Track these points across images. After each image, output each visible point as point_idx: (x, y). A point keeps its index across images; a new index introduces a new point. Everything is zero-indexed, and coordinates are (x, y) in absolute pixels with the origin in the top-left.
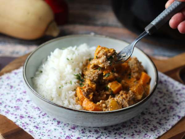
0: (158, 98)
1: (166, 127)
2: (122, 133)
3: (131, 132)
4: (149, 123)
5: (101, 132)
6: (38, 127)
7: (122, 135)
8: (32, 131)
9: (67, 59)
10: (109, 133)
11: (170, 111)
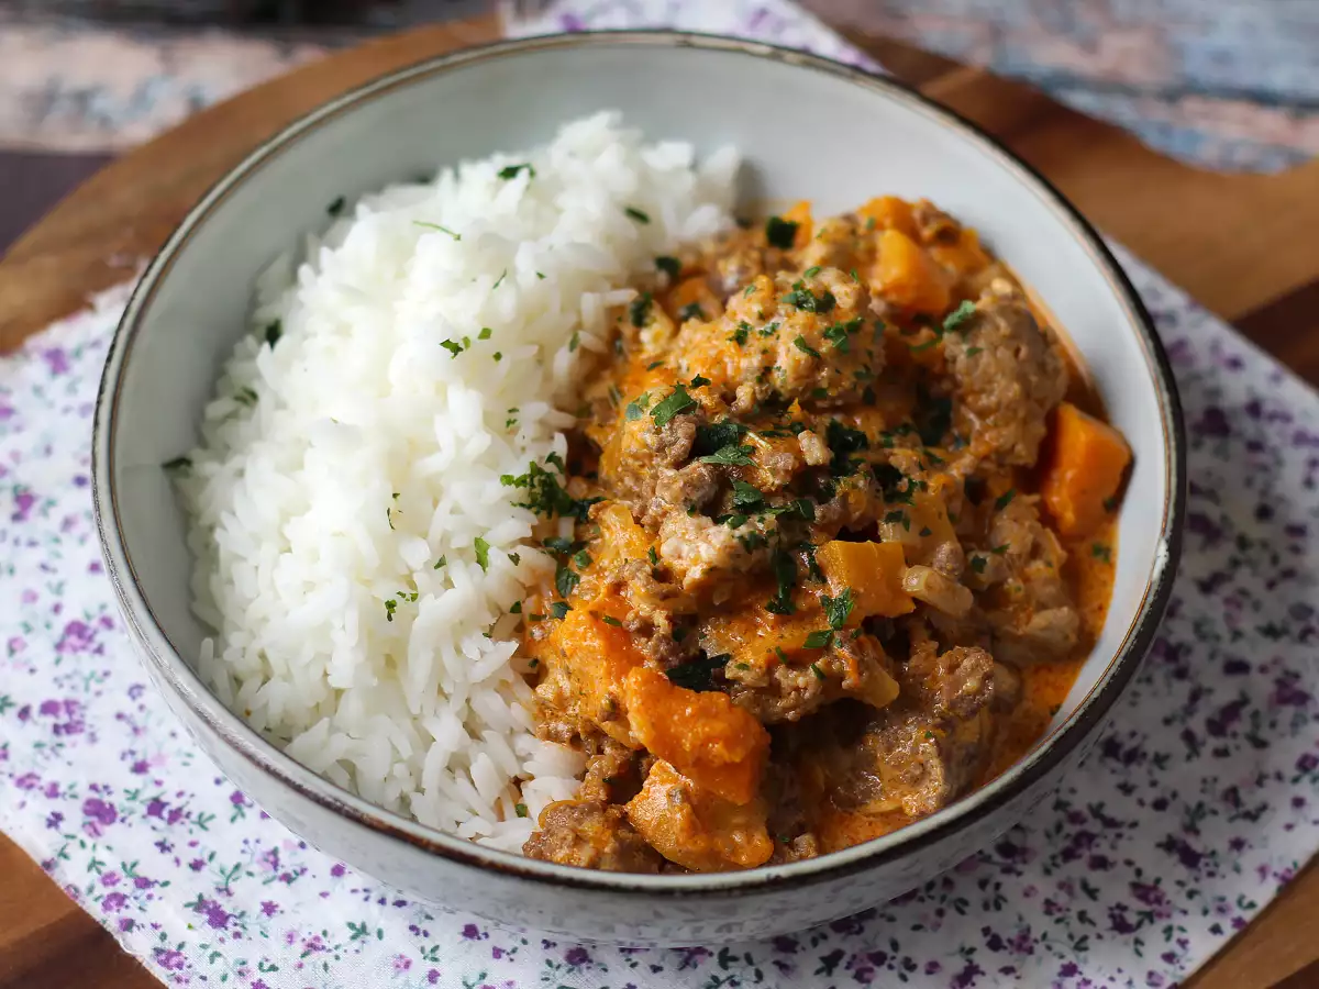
1: (1232, 888)
2: (879, 959)
3: (956, 947)
4: (1103, 849)
7: (882, 978)
8: (178, 954)
9: (446, 344)
10: (781, 956)
11: (1273, 725)
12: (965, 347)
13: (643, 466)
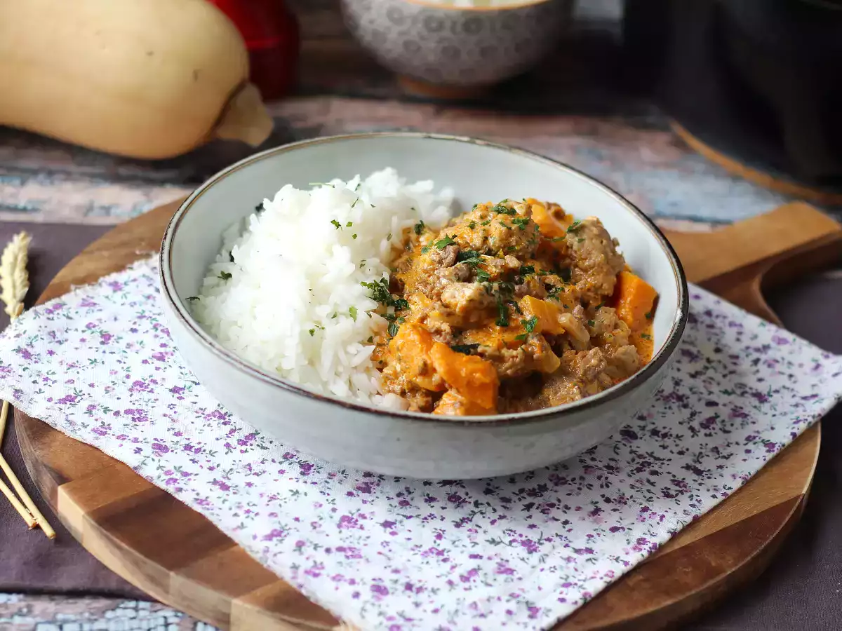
0: (683, 375)
1: (720, 482)
2: (552, 505)
3: (589, 501)
4: (656, 468)
5: (472, 500)
6: (228, 483)
7: (554, 512)
8: (206, 500)
9: (333, 222)
10: (504, 504)
11: (732, 425)
12: (577, 239)
13: (429, 276)
